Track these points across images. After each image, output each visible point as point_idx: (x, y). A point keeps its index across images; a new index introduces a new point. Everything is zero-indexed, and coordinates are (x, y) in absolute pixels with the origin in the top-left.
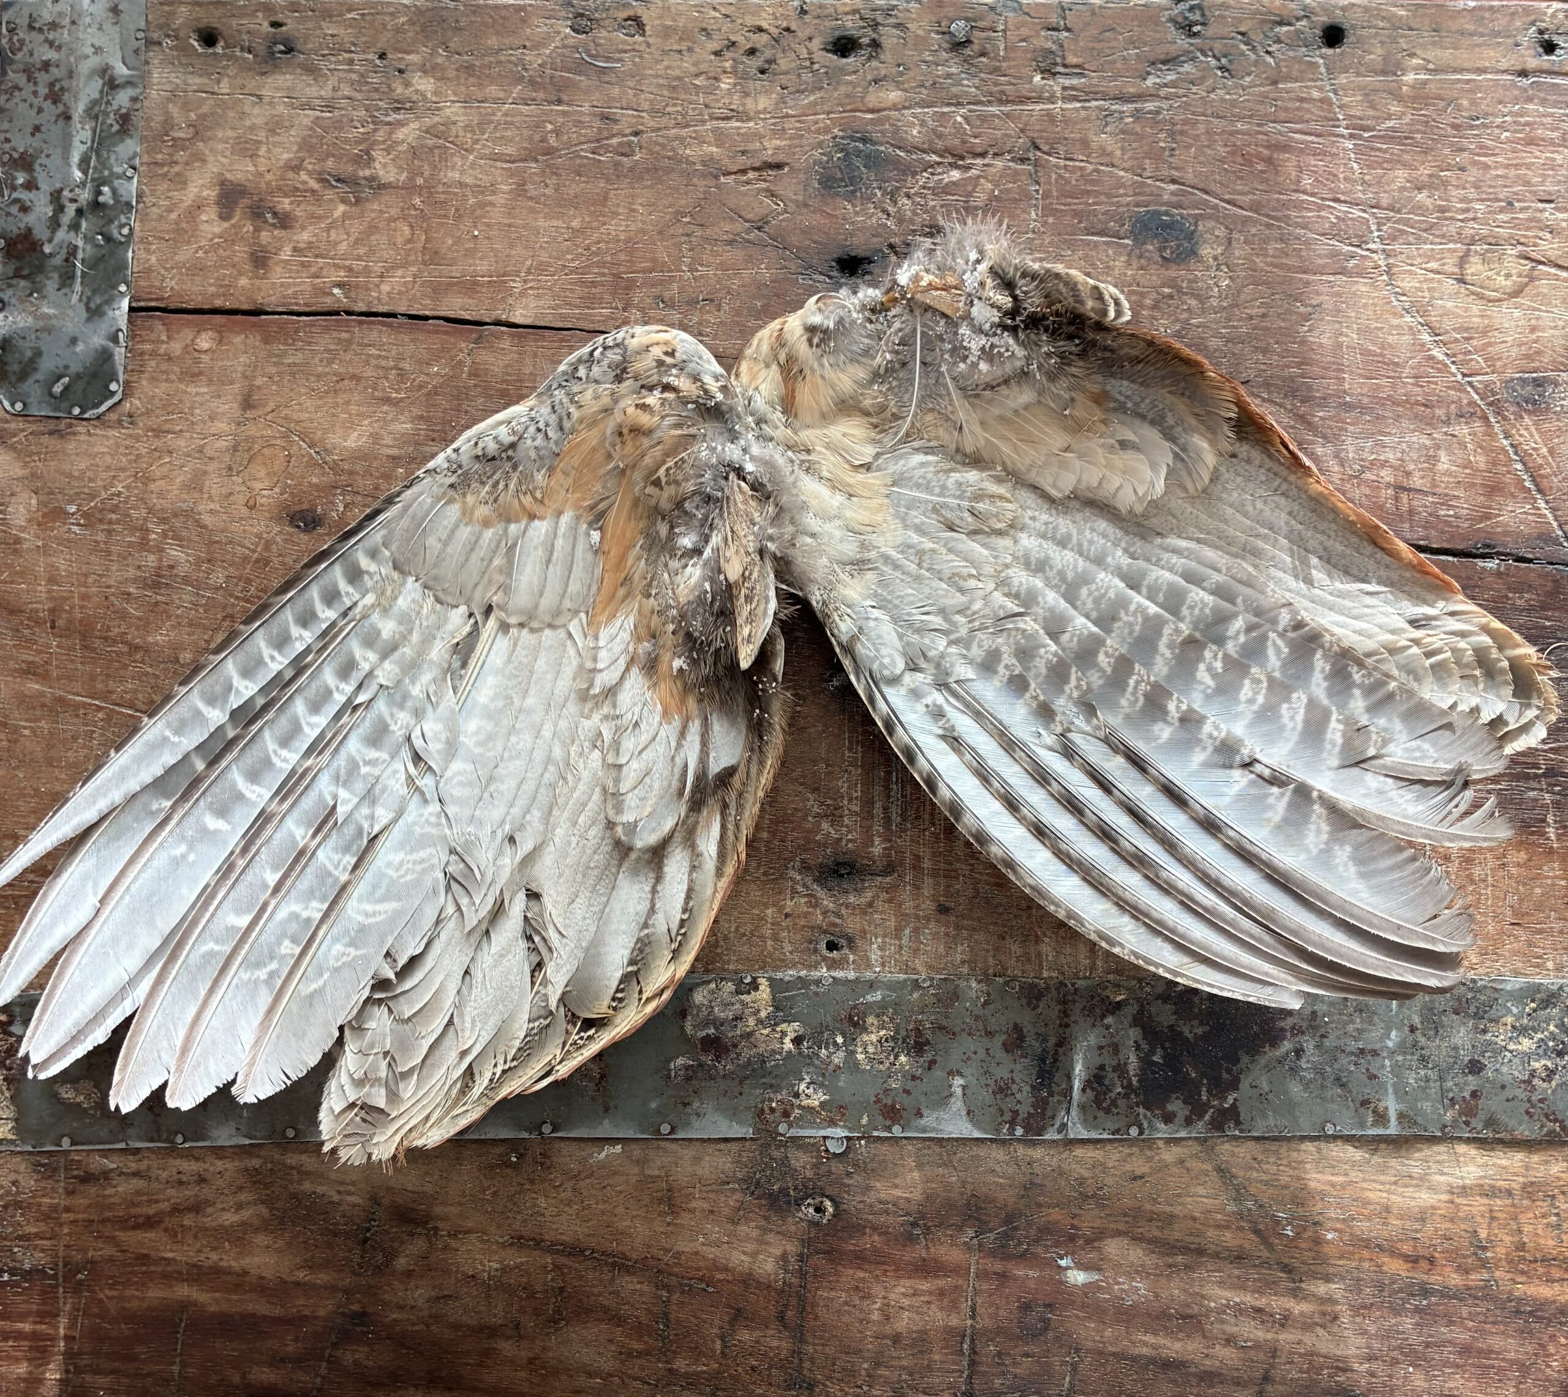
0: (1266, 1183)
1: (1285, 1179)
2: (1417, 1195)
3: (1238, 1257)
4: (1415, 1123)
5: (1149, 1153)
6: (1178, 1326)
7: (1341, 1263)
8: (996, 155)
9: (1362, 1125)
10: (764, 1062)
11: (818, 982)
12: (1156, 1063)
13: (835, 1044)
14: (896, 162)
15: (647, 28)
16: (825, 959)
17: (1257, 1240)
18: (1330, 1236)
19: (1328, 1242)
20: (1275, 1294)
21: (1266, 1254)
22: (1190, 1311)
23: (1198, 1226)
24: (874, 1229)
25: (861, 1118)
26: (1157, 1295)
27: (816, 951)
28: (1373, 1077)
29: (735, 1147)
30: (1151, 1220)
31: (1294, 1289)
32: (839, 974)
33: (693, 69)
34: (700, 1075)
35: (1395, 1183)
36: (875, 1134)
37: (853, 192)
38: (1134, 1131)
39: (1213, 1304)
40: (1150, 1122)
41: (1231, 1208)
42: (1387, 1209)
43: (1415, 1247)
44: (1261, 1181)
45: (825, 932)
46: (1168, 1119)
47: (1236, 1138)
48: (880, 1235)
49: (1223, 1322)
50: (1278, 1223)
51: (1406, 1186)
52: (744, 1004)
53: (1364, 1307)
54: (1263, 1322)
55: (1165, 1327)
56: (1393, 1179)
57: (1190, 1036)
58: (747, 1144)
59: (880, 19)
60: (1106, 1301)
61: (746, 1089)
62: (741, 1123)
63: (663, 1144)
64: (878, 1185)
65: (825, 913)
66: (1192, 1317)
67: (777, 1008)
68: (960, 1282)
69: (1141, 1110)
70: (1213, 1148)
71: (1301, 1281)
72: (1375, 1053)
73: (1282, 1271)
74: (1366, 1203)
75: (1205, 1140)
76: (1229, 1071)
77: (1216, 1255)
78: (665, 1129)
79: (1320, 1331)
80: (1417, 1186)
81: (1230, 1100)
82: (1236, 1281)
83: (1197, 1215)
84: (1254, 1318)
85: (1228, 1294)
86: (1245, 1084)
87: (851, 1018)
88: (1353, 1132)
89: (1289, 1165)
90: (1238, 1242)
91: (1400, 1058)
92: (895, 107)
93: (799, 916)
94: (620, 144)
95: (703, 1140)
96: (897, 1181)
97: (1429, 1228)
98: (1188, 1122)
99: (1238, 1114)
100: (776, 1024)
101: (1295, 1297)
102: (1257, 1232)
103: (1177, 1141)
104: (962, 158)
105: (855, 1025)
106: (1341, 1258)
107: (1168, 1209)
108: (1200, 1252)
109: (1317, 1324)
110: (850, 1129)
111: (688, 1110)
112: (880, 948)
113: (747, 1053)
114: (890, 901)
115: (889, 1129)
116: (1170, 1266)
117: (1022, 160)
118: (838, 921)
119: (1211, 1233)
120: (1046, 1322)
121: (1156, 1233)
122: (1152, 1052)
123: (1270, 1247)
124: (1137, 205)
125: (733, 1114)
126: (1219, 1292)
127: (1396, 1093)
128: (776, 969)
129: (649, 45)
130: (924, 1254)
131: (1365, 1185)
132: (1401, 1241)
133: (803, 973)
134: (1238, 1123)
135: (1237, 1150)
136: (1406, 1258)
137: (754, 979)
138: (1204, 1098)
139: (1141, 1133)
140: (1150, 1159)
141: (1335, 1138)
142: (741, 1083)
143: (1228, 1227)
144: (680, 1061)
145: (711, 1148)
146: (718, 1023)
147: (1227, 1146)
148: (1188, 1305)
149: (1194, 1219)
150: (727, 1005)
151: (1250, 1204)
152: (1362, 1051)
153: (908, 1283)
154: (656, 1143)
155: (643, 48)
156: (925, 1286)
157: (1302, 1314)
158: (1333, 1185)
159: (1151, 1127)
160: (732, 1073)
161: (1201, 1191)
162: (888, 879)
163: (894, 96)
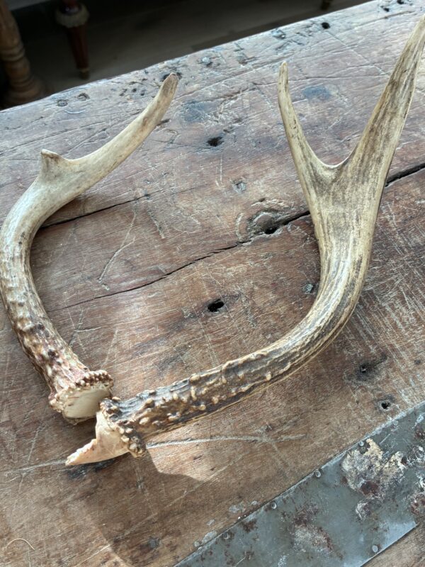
8: (243, 91)
10: (396, 482)
11: (392, 426)
14: (210, 105)
15: (90, 96)
16: (387, 413)
27: (380, 412)
29: (412, 536)
32: (398, 416)
33: (115, 103)
34: (373, 508)
37: (200, 119)
45: (379, 400)
52: (368, 457)
58: (417, 530)
59: (176, 66)
61: (398, 502)
62: (408, 521)
63: (378, 558)
65: (372, 391)
67: (384, 450)
78: (375, 549)
87: (418, 436)
92: (199, 89)
93: (363, 400)
94: (99, 135)
95: (396, 543)
100: (389, 459)
104: (232, 96)
111: (379, 531)
112: (406, 394)
113: (386, 482)
114: (394, 370)
117: (254, 89)
118: (380, 392)
124: (301, 88)
125: (401, 519)
128: (370, 430)
129: (93, 101)
133: (383, 426)
137: (365, 442)
142: (394, 499)
144: (359, 506)
145: (402, 544)
146: (363, 475)
150: (361, 463)
154: (375, 560)
155: (91, 102)
160: (386, 497)
162: (387, 362)
163: (196, 86)
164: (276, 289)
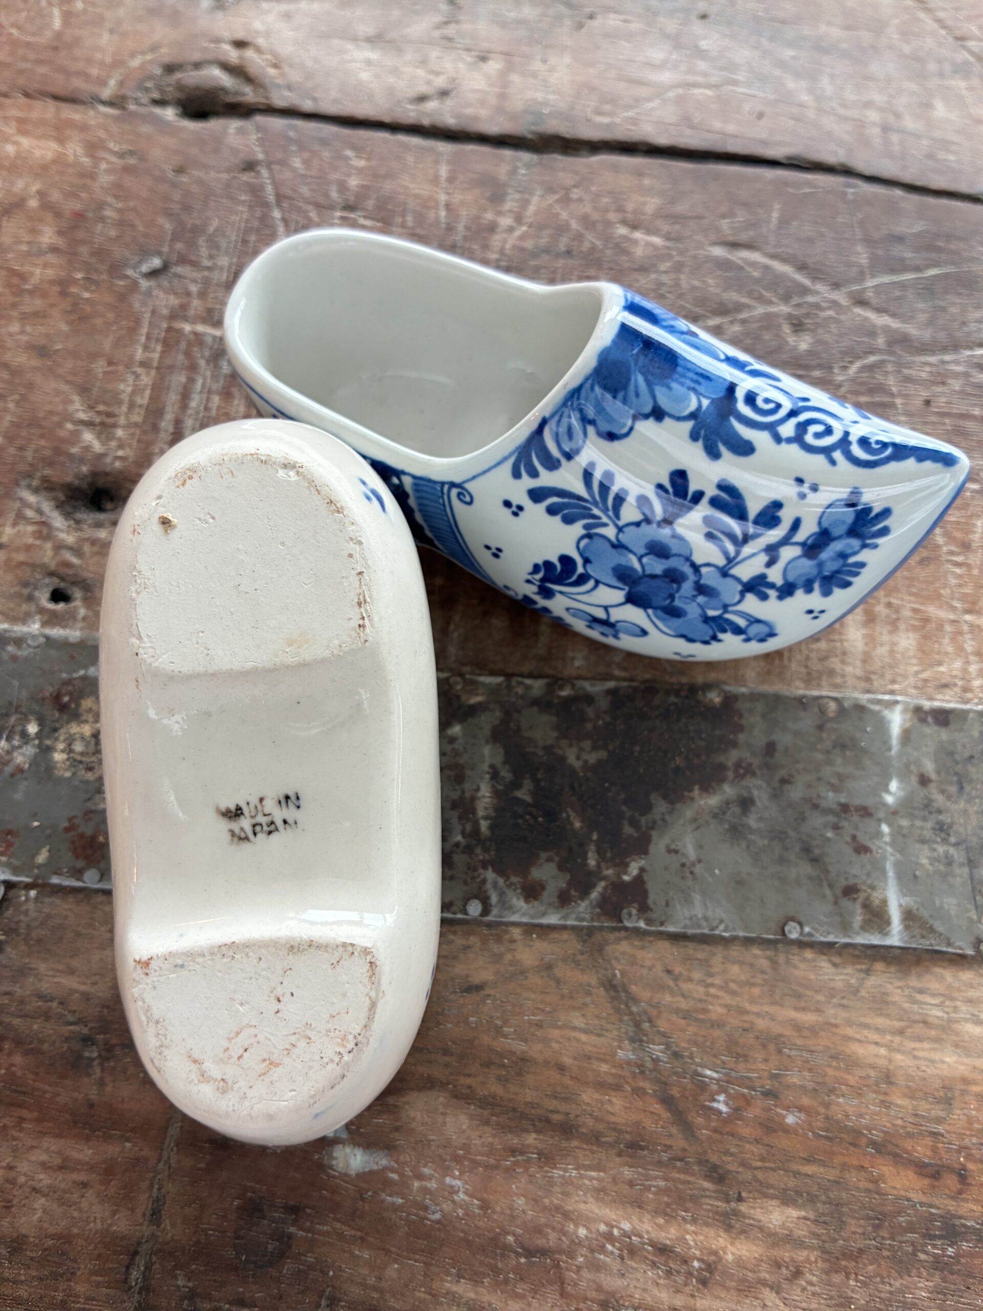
0: (686, 1015)
1: (717, 1011)
2: (937, 1056)
3: (634, 1146)
4: (932, 930)
5: (496, 948)
6: (517, 1270)
7: (809, 1169)
9: (845, 927)
11: (19, 641)
12: (519, 801)
13: (24, 735)
16: (41, 611)
17: (666, 1115)
18: (790, 1119)
19: (786, 1130)
20: (694, 1221)
21: (679, 1142)
22: (540, 1242)
23: (567, 1081)
24: (19, 1042)
25: (37, 853)
26: (485, 1206)
27: (30, 598)
28: (861, 849)
30: (488, 1064)
31: (725, 1214)
32: (56, 632)
35: (901, 1032)
36: (55, 880)
38: (474, 909)
39: (582, 1232)
40: (502, 894)
41: (625, 1054)
42: (888, 1078)
43: (934, 1149)
44: (677, 1011)
45: (53, 575)
46: (532, 892)
47: (638, 933)
48: (26, 1053)
49: (597, 1267)
50: (702, 1086)
51: (919, 1039)
53: (847, 1255)
54: (669, 1273)
55: (496, 1271)
56: (897, 1024)
57: (577, 764)
60: (396, 1208)
64: (42, 967)
65: (58, 549)
66: (544, 1252)
68: (146, 1152)
69: (490, 875)
70: (601, 949)
71: (740, 1199)
72: (865, 812)
73: (707, 1177)
74: (852, 1063)
75: (590, 932)
76: (634, 823)
77: (595, 1138)
79: (770, 1297)
80: (938, 1040)
81: (634, 869)
82: (626, 1189)
83: (567, 1061)
84: (654, 1265)
85: (609, 1213)
86: (658, 846)
87: (57, 698)
88: (831, 938)
89: (725, 988)
90: (634, 1117)
91: (905, 823)
93: (18, 550)
96: (75, 963)
97: (958, 1116)
98: (564, 899)
99: (645, 894)
101: (729, 1228)
102: (667, 1101)
103: (545, 930)
105: (63, 708)
106: (808, 1161)
107: (519, 1047)
108: (567, 1129)
109: (764, 1282)
110: (16, 870)
115: (78, 873)
116: (513, 1151)
119: (588, 1096)
120: (286, 1240)
121: (496, 1088)
122: (516, 784)
123: (688, 1129)
126: (592, 1207)
127: (900, 877)
130: (93, 1094)
131: (850, 1032)
132: (910, 1135)
134: (644, 909)
135: (640, 954)
136: (921, 1168)
138: (592, 862)
139: (486, 911)
140: (497, 958)
141: (802, 944)
143: (617, 1088)
147: (624, 946)
148: (538, 1230)
149: (561, 1068)
151: (657, 1050)
152: (845, 808)
153: (52, 1144)
156: (85, 1153)
157: (740, 1262)
158: (798, 1027)
159: (504, 904)
161: (577, 1020)
164: (74, 228)
